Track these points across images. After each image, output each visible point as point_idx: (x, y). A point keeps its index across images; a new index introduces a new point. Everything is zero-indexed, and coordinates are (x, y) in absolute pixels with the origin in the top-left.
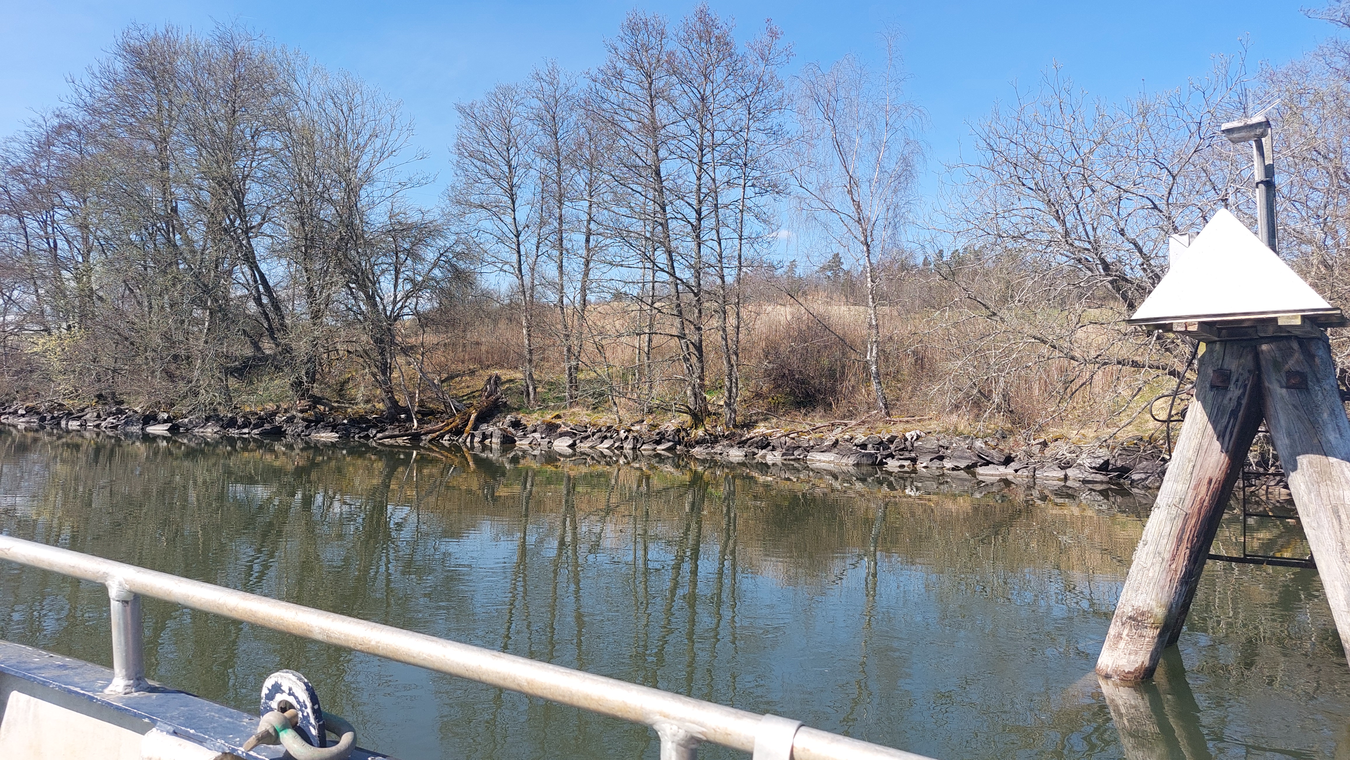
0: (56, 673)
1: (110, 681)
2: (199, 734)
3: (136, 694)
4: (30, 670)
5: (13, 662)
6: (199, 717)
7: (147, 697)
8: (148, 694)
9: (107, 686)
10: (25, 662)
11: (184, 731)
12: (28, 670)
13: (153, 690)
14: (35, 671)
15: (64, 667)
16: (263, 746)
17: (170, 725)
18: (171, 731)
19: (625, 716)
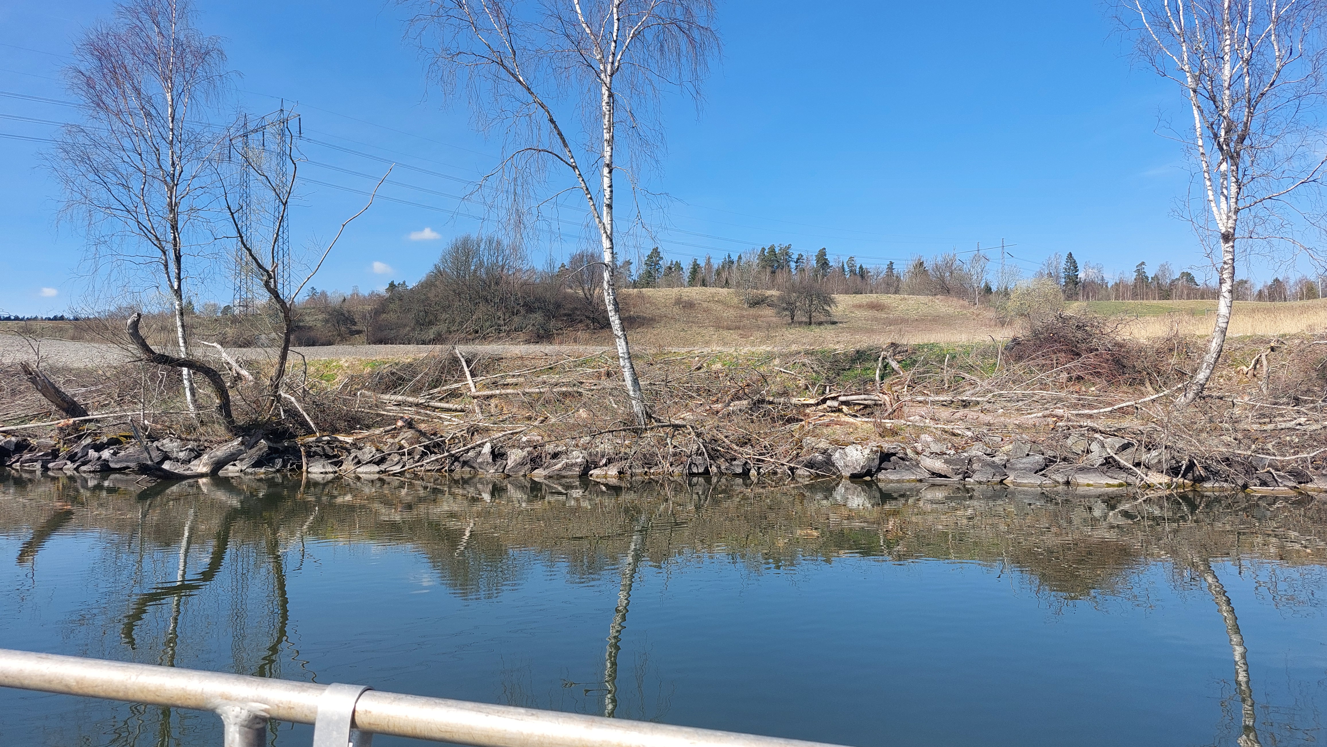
19: (186, 703)
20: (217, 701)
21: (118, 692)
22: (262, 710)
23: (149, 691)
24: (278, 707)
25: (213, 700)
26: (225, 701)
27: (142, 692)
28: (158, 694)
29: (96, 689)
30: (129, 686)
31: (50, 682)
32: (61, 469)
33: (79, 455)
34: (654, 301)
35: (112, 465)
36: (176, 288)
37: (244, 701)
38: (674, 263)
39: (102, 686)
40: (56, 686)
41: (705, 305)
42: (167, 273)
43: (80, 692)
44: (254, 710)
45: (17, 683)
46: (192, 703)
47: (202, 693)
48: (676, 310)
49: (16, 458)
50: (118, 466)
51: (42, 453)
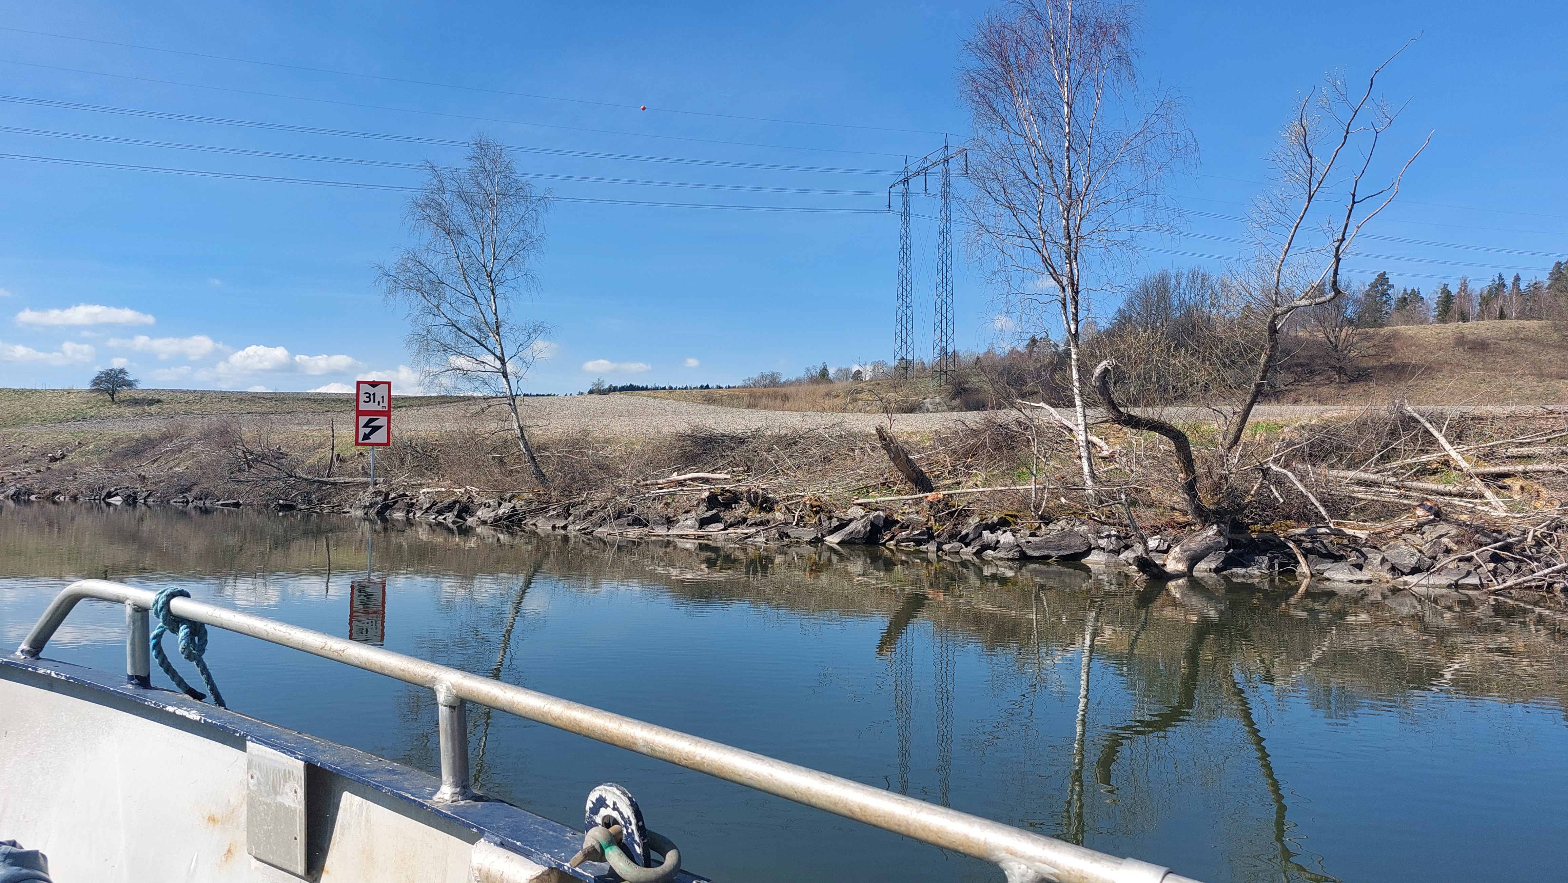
0: (387, 777)
1: (437, 789)
2: (526, 847)
3: (462, 803)
4: (364, 773)
5: (348, 764)
6: (524, 830)
7: (472, 806)
8: (473, 803)
9: (435, 793)
10: (358, 766)
11: (511, 842)
12: (361, 774)
13: (477, 799)
14: (369, 775)
15: (392, 772)
16: (588, 862)
17: (497, 836)
18: (498, 842)
19: (968, 851)
20: (1003, 855)
21: (899, 826)
22: (1051, 874)
23: (930, 831)
24: (1070, 874)
25: (997, 853)
26: (1010, 856)
27: (924, 830)
28: (940, 835)
29: (879, 819)
30: (910, 821)
31: (836, 804)
32: (958, 553)
33: (971, 536)
34: (1421, 342)
35: (1030, 552)
36: (1073, 331)
37: (1031, 859)
38: (1409, 292)
39: (885, 817)
40: (840, 809)
41: (1506, 344)
42: (1065, 314)
43: (863, 819)
44: (1041, 871)
45: (805, 800)
46: (975, 851)
47: (985, 843)
48: (1460, 353)
49: (889, 536)
50: (1037, 554)
51: (918, 532)
